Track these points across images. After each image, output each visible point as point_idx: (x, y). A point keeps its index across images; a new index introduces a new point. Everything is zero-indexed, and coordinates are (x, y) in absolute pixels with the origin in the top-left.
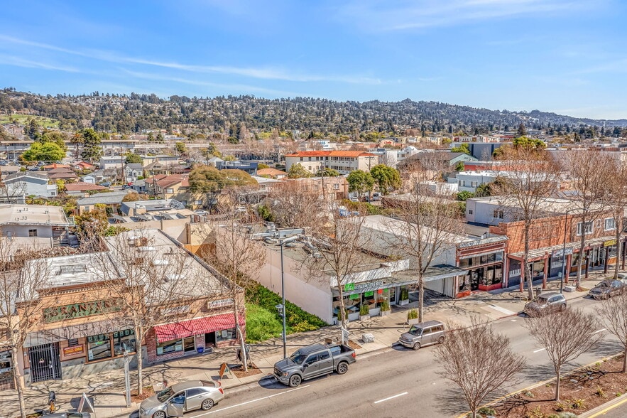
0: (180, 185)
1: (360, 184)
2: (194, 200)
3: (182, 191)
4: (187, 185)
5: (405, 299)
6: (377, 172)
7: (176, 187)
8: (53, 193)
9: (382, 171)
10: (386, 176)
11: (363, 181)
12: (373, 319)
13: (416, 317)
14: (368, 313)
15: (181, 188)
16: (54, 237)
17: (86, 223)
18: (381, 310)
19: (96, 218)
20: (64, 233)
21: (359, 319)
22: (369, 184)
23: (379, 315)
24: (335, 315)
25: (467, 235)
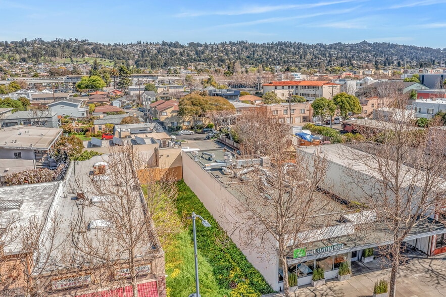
0: (172, 109)
1: (323, 109)
2: (184, 122)
3: (174, 114)
4: (178, 109)
5: (369, 256)
6: (339, 100)
7: (169, 111)
8: (83, 114)
9: (344, 98)
10: (347, 104)
11: (326, 107)
12: (330, 284)
13: (385, 291)
14: (321, 277)
15: (173, 112)
16: (36, 159)
17: (62, 147)
18: (340, 273)
19: (70, 143)
20: (45, 156)
21: (311, 284)
22: (332, 110)
23: (336, 279)
24: (281, 279)
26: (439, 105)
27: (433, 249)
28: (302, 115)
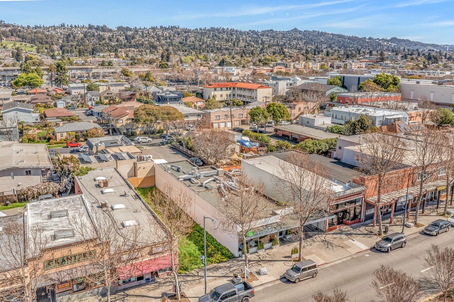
0: (127, 117)
1: (259, 117)
2: (137, 128)
3: (129, 122)
4: (133, 117)
5: (289, 234)
6: (271, 109)
7: (125, 118)
8: (37, 119)
9: (275, 108)
10: (277, 112)
11: (261, 115)
12: (267, 251)
13: (297, 252)
14: (262, 248)
15: (128, 119)
16: (42, 175)
17: (65, 166)
18: (273, 245)
20: (49, 172)
21: (256, 252)
22: (266, 118)
23: (271, 248)
24: (240, 250)
25: (336, 181)
26: (350, 113)
27: (327, 228)
28: (240, 119)
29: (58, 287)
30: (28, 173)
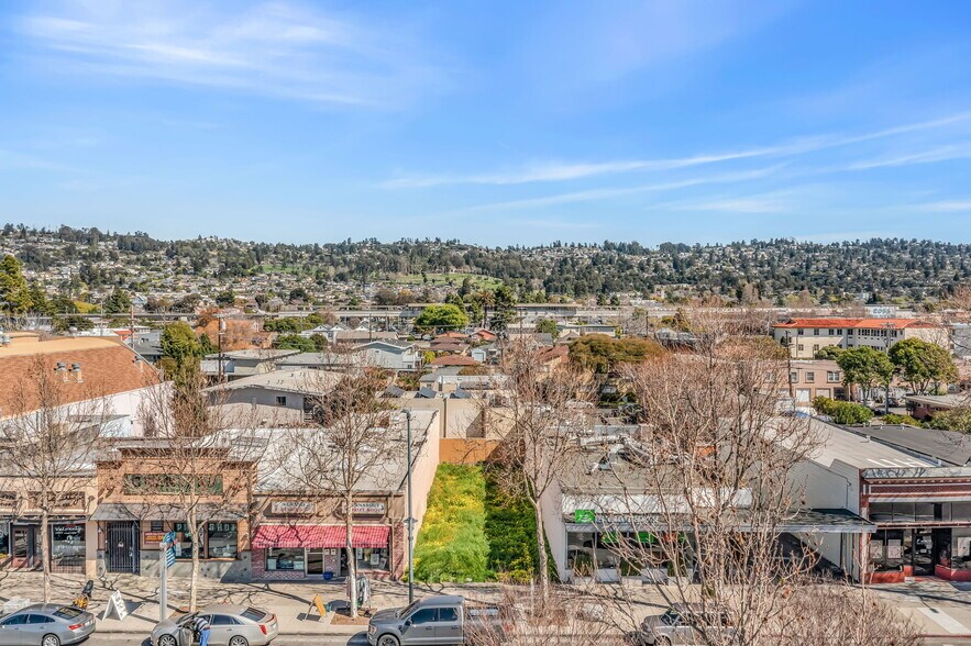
0: (560, 360)
3: (562, 370)
4: (567, 360)
6: (901, 352)
7: (553, 363)
8: (410, 367)
10: (919, 361)
15: (559, 366)
16: (305, 410)
18: (668, 573)
27: (864, 572)
28: (832, 386)
29: (146, 536)
30: (282, 401)
